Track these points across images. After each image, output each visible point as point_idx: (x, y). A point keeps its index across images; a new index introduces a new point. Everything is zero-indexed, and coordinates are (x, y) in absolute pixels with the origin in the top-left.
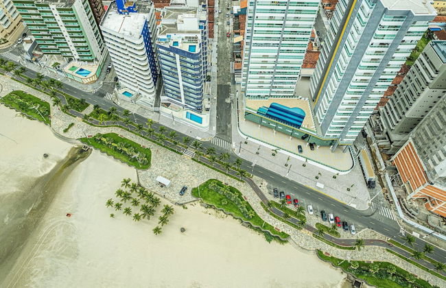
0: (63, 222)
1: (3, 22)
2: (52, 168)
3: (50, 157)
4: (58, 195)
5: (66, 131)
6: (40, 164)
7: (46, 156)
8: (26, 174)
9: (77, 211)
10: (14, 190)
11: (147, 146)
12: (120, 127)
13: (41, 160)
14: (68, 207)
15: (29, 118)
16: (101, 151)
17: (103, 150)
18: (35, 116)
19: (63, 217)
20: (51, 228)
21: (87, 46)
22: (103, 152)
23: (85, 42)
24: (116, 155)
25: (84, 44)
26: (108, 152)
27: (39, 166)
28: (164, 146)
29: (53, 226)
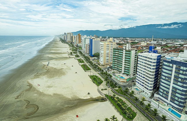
0: (73, 117)
1: (106, 61)
2: (87, 98)
3: (89, 95)
4: (81, 107)
5: (102, 90)
6: (85, 95)
7: (89, 94)
8: (77, 95)
9: (82, 117)
10: (70, 97)
11: (135, 112)
12: (126, 99)
13: (86, 94)
14: (80, 113)
15: (94, 82)
16: (111, 102)
17: (112, 102)
18: (96, 82)
19: (75, 115)
20: (67, 116)
21: (129, 68)
22: (111, 103)
23: (129, 65)
24: (117, 107)
25: (128, 66)
26: (114, 104)
27: (84, 95)
28: (146, 117)
29: (68, 116)
